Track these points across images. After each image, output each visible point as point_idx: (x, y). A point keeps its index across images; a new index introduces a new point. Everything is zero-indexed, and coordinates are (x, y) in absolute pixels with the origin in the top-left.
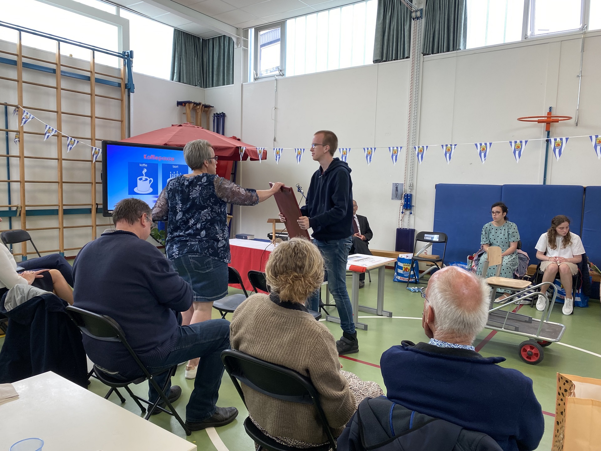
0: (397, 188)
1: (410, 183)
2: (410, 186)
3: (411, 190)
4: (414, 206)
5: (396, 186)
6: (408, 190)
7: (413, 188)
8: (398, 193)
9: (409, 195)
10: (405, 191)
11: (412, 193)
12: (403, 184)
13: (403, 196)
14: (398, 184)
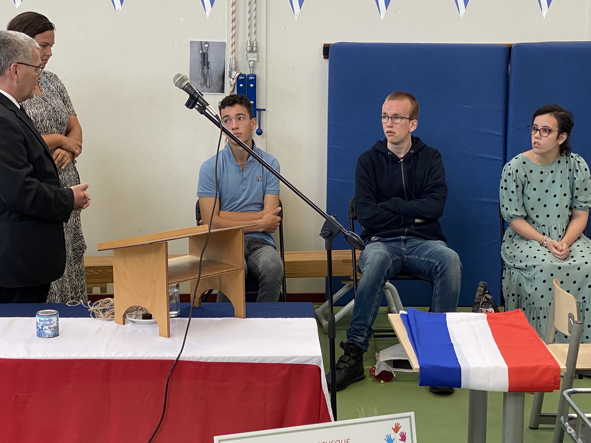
0: (204, 56)
1: (250, 41)
2: (251, 51)
3: (254, 64)
4: (265, 110)
5: (203, 49)
6: (247, 62)
7: (258, 57)
8: (208, 71)
9: (252, 79)
10: (236, 66)
11: (257, 73)
12: (224, 44)
13: (233, 83)
14: (208, 46)
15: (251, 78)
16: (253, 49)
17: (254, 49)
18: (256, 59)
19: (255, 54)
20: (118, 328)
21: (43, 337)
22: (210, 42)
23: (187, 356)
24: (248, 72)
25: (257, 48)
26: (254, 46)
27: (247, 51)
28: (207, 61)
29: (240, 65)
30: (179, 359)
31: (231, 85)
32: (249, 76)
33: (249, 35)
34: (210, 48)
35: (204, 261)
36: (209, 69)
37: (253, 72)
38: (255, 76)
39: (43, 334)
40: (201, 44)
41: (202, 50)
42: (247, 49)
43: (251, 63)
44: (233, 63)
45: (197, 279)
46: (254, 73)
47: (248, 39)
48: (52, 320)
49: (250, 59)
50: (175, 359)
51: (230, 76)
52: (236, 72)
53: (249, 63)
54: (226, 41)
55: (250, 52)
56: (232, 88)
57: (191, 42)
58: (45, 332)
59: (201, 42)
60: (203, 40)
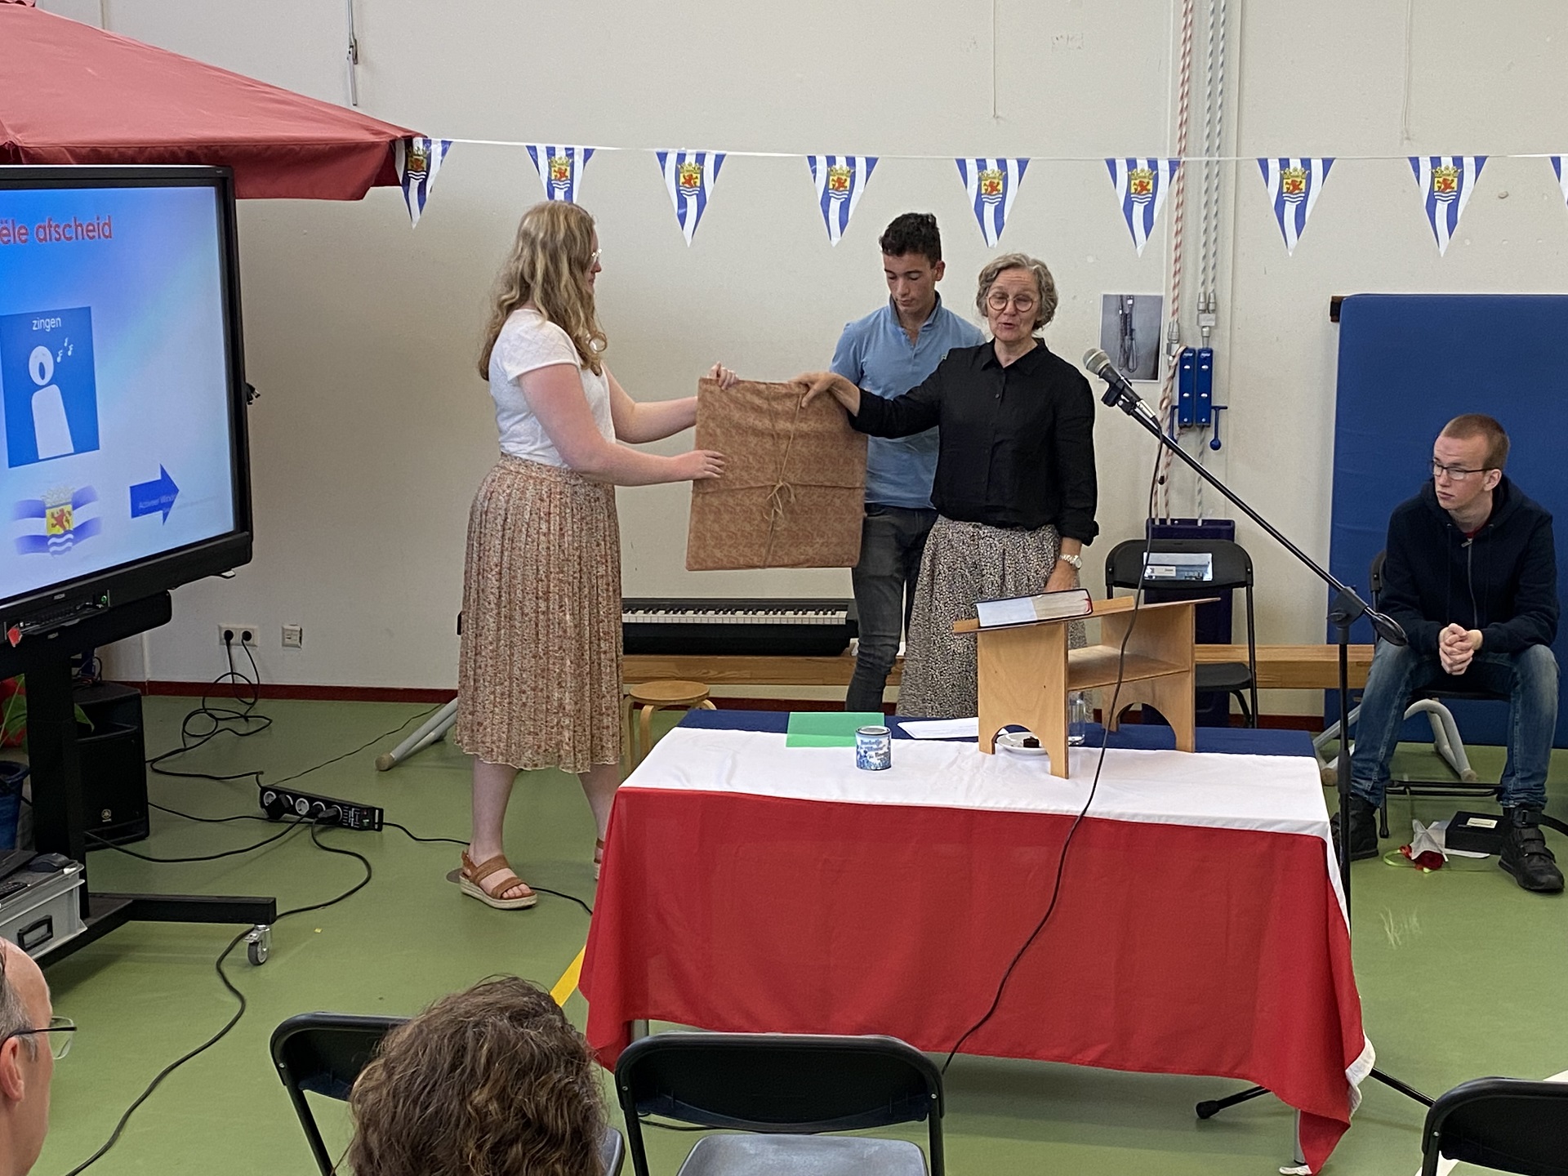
0: (1126, 319)
1: (1205, 294)
2: (1206, 310)
3: (1210, 332)
4: (1226, 408)
5: (1124, 309)
6: (1198, 329)
7: (1217, 319)
8: (1132, 343)
9: (1206, 357)
10: (1179, 335)
11: (1214, 346)
12: (1160, 299)
13: (1174, 364)
14: (1133, 302)
15: (1204, 355)
16: (1209, 307)
17: (1211, 307)
18: (1213, 324)
19: (1212, 316)
20: (984, 759)
21: (867, 769)
22: (1137, 296)
23: (1097, 810)
24: (1199, 346)
25: (1215, 307)
26: (1211, 301)
27: (1199, 310)
28: (1131, 325)
29: (1187, 334)
30: (1085, 815)
31: (1170, 367)
32: (1200, 352)
33: (1203, 283)
34: (1137, 306)
35: (1127, 656)
36: (1134, 342)
37: (1208, 345)
38: (1211, 352)
39: (866, 764)
40: (1122, 300)
41: (1122, 309)
42: (1198, 306)
43: (1204, 330)
44: (1175, 330)
45: (1116, 685)
46: (1210, 347)
47: (1201, 290)
48: (881, 742)
49: (1203, 324)
50: (1079, 814)
51: (1169, 352)
52: (1178, 346)
53: (1202, 332)
54: (1163, 294)
55: (1204, 311)
56: (1172, 371)
57: (1105, 296)
58: (870, 760)
59: (1121, 296)
60: (1125, 293)
